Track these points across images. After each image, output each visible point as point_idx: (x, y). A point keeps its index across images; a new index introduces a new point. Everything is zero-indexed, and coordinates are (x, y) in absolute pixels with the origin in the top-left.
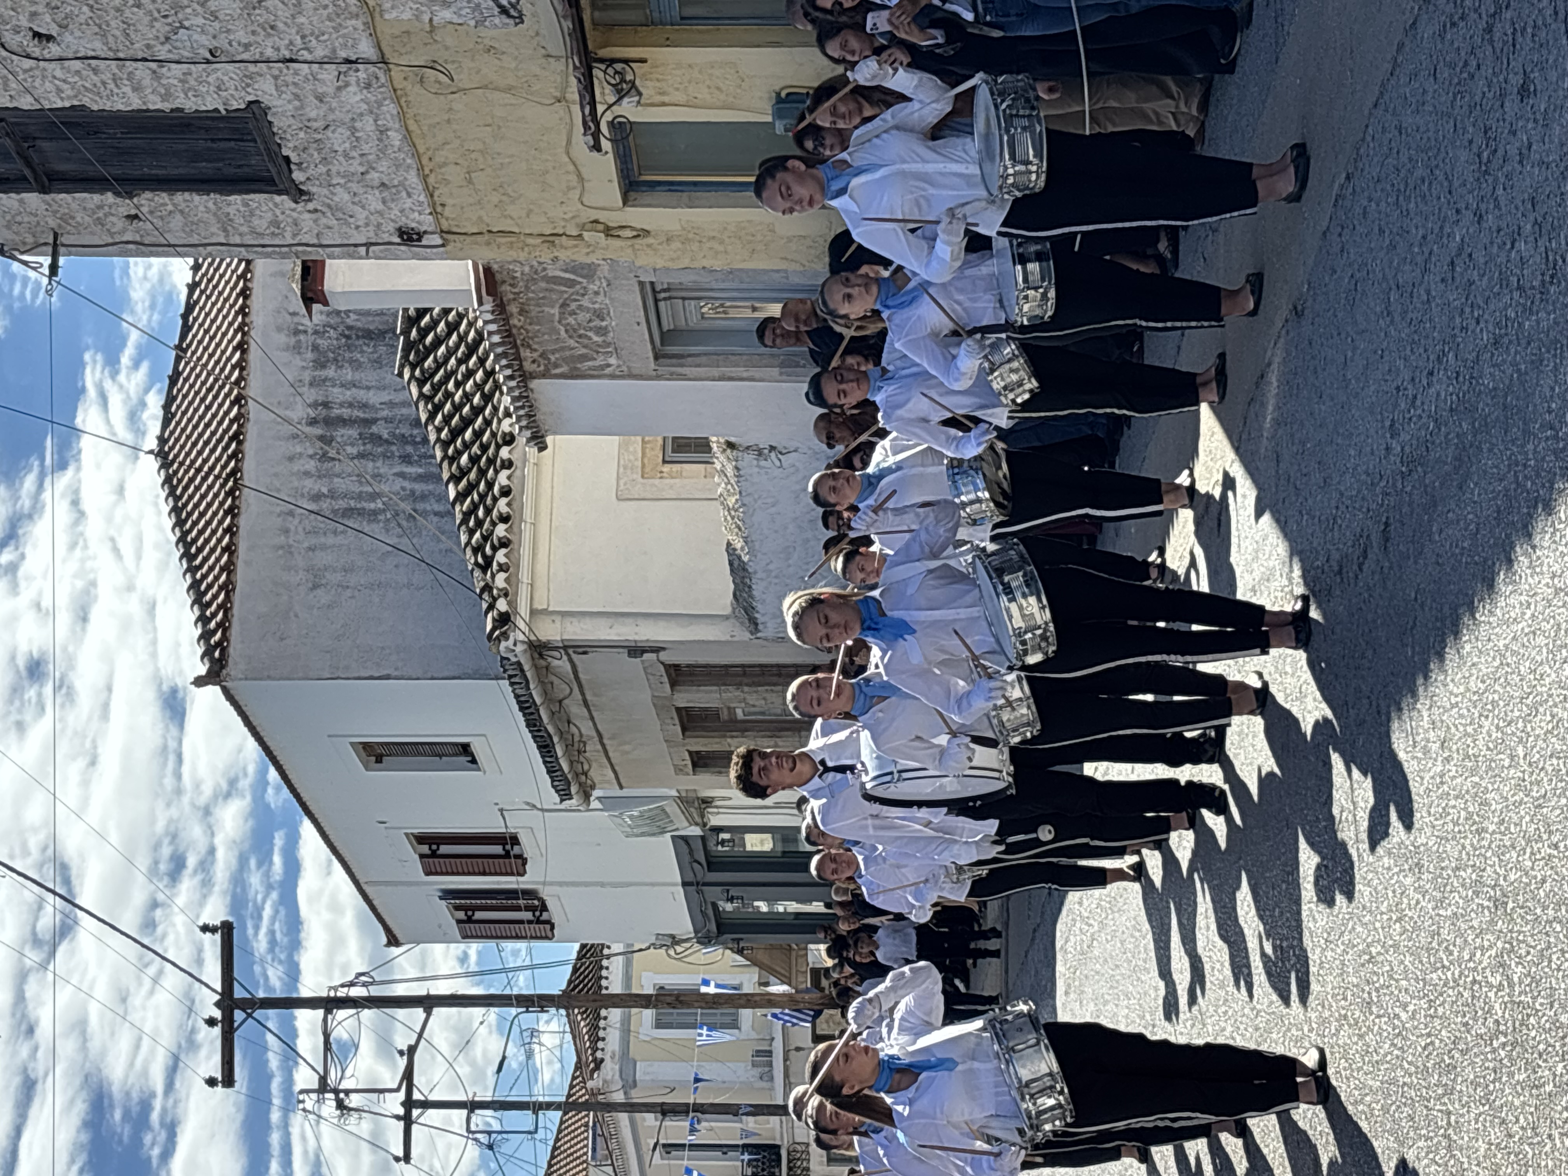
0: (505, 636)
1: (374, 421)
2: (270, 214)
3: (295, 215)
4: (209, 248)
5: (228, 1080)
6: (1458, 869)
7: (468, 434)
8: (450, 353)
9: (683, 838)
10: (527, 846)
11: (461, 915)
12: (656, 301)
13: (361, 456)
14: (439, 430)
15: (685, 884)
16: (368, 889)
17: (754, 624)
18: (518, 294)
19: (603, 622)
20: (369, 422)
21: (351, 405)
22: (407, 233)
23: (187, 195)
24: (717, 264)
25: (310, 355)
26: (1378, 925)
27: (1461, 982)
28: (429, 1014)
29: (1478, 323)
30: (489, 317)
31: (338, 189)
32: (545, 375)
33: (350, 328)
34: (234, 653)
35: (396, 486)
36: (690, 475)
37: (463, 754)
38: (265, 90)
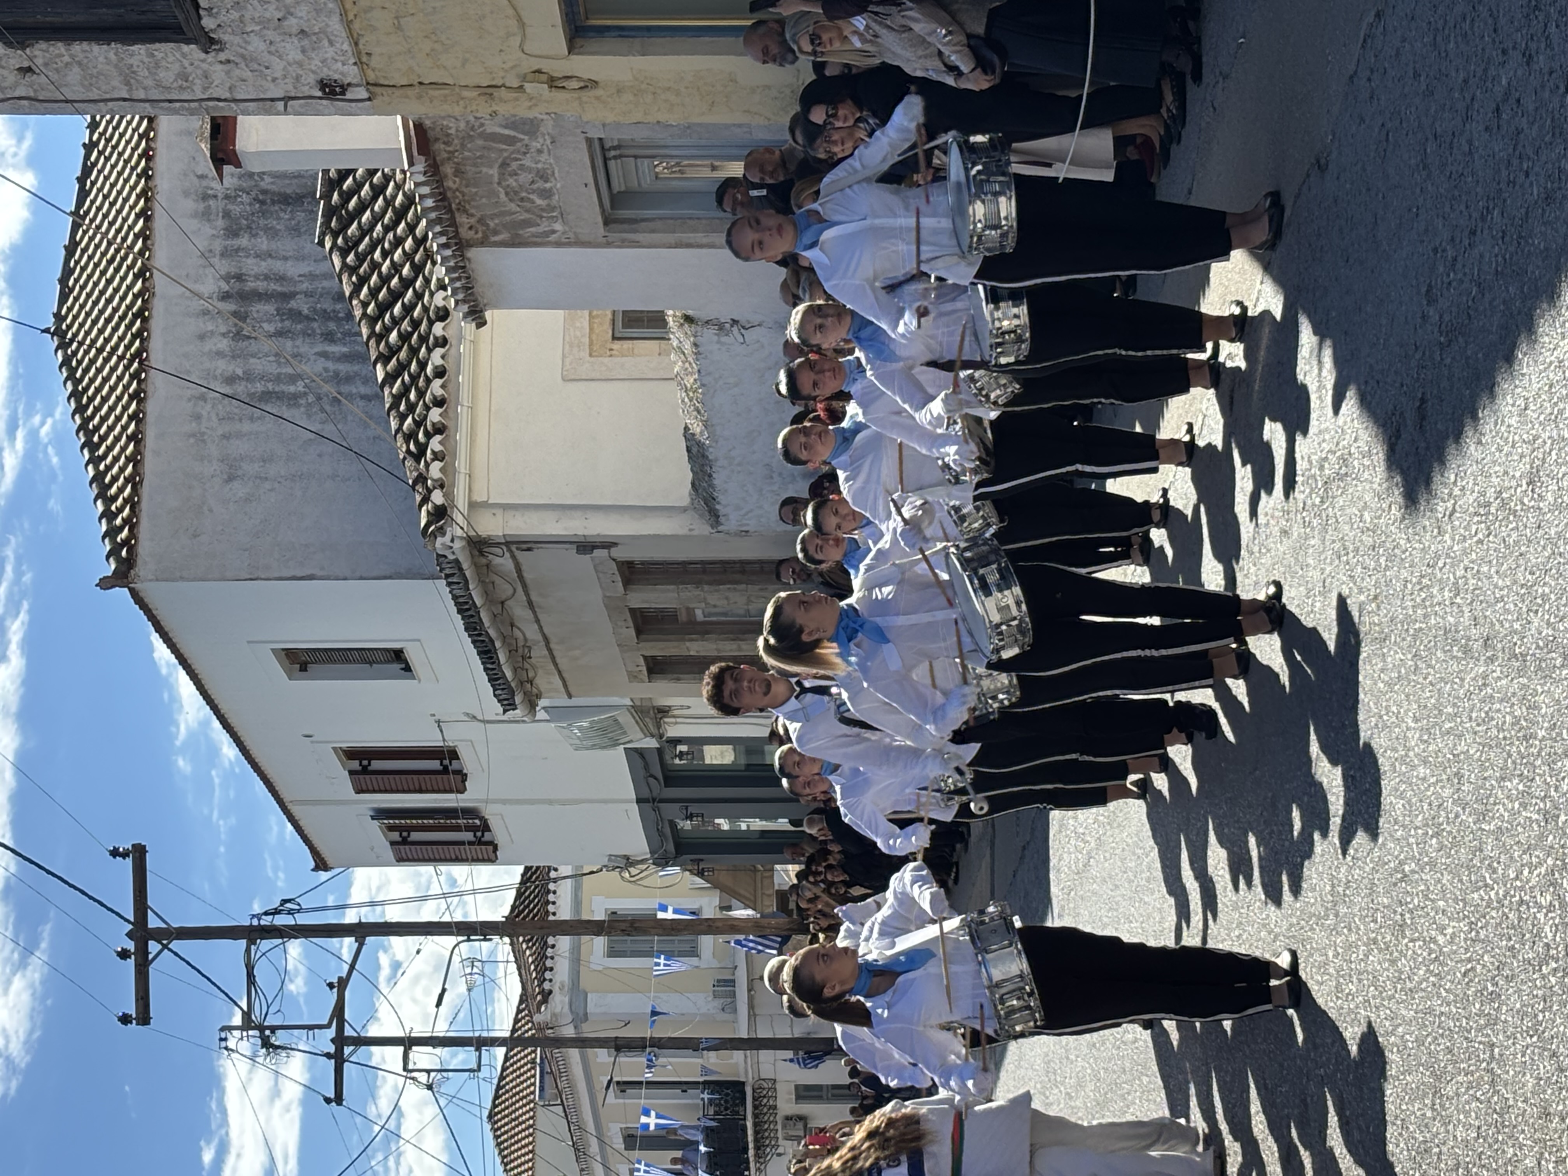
0: (441, 531)
1: (293, 295)
2: (177, 65)
3: (204, 66)
4: (110, 104)
5: (144, 1018)
6: (1503, 779)
7: (397, 309)
8: (377, 218)
9: (636, 750)
10: (468, 761)
11: (395, 836)
12: (605, 160)
13: (280, 334)
14: (365, 305)
15: (639, 801)
16: (293, 809)
17: (714, 516)
18: (452, 152)
19: (550, 516)
20: (287, 297)
21: (267, 278)
22: (330, 86)
23: (85, 45)
24: (673, 119)
25: (220, 223)
26: (1412, 840)
27: (1506, 902)
28: (361, 945)
29: (1527, 175)
30: (421, 178)
31: (253, 38)
32: (483, 242)
33: (264, 192)
34: (141, 551)
35: (318, 367)
36: (643, 353)
37: (396, 661)
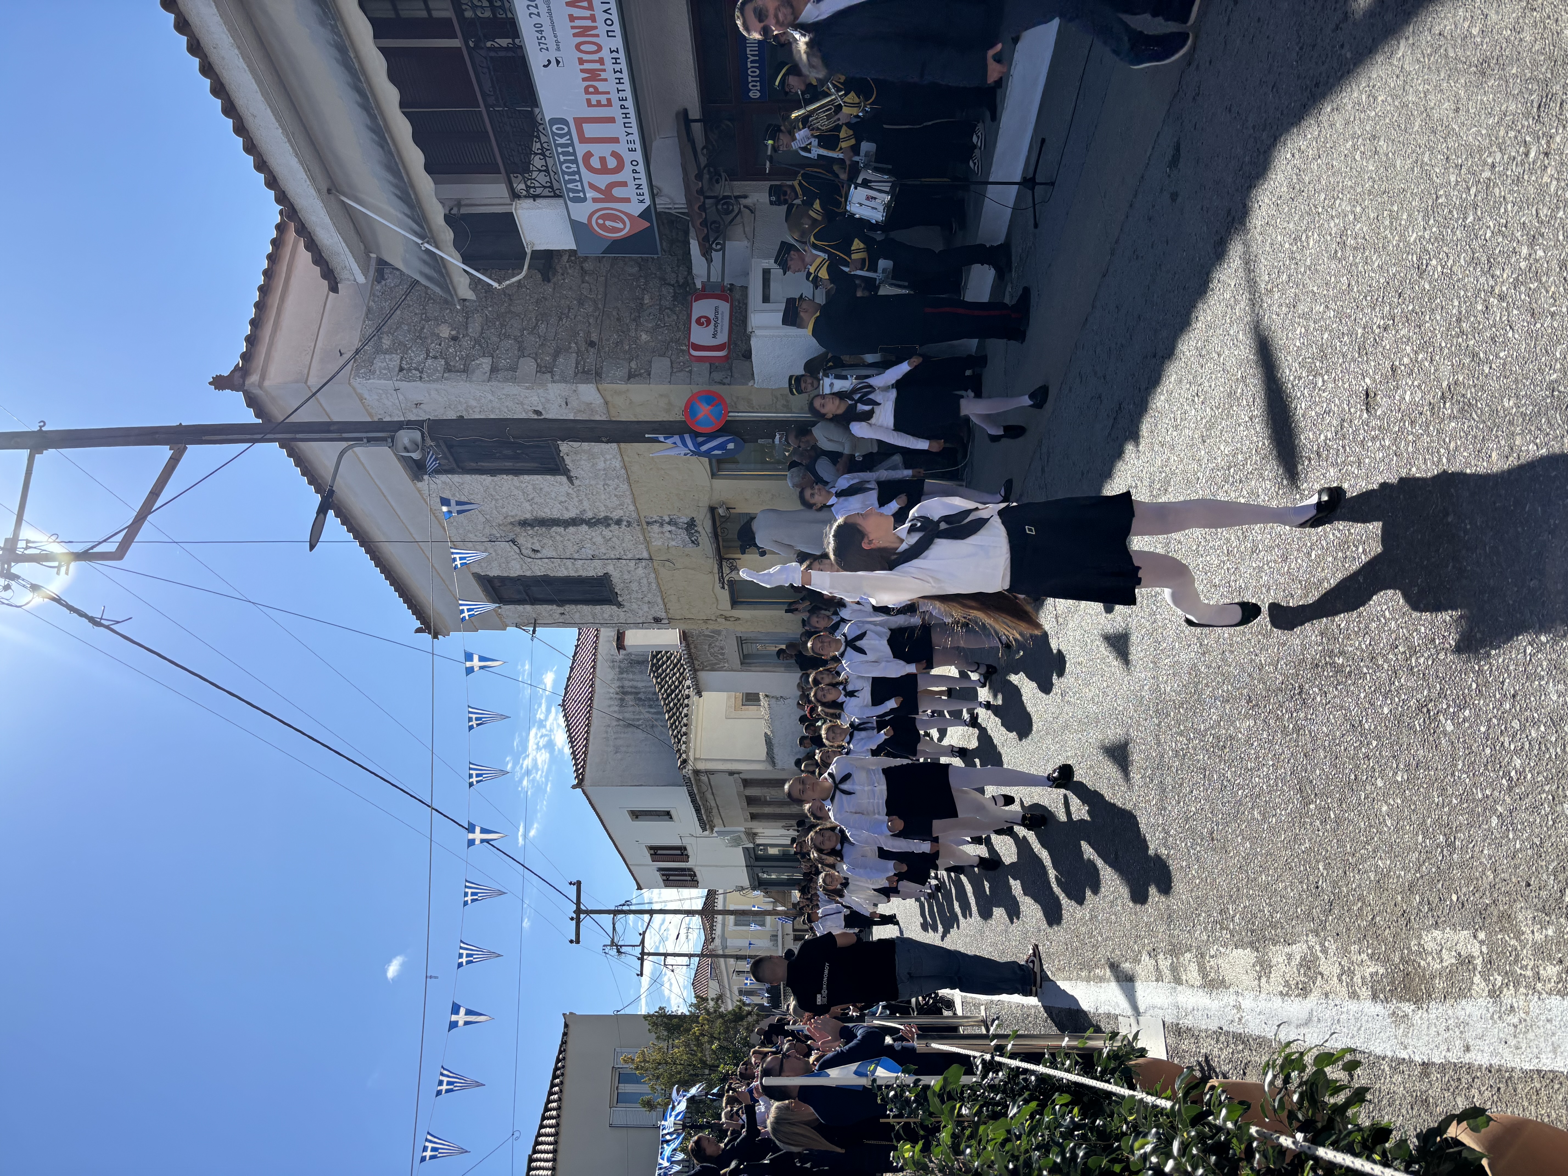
0: (685, 767)
1: (639, 693)
2: (609, 612)
3: (618, 613)
4: (586, 625)
5: (578, 941)
7: (673, 696)
8: (668, 667)
9: (746, 848)
10: (690, 851)
11: (665, 878)
12: (742, 643)
13: (635, 705)
14: (663, 695)
15: (746, 866)
16: (631, 868)
17: (773, 763)
18: (694, 641)
19: (721, 763)
20: (637, 693)
21: (631, 687)
22: (656, 620)
23: (581, 606)
24: (763, 630)
25: (617, 670)
28: (651, 917)
30: (684, 652)
31: (633, 604)
32: (702, 670)
33: (632, 659)
34: (586, 776)
35: (648, 716)
36: (752, 710)
37: (667, 815)
38: (610, 569)
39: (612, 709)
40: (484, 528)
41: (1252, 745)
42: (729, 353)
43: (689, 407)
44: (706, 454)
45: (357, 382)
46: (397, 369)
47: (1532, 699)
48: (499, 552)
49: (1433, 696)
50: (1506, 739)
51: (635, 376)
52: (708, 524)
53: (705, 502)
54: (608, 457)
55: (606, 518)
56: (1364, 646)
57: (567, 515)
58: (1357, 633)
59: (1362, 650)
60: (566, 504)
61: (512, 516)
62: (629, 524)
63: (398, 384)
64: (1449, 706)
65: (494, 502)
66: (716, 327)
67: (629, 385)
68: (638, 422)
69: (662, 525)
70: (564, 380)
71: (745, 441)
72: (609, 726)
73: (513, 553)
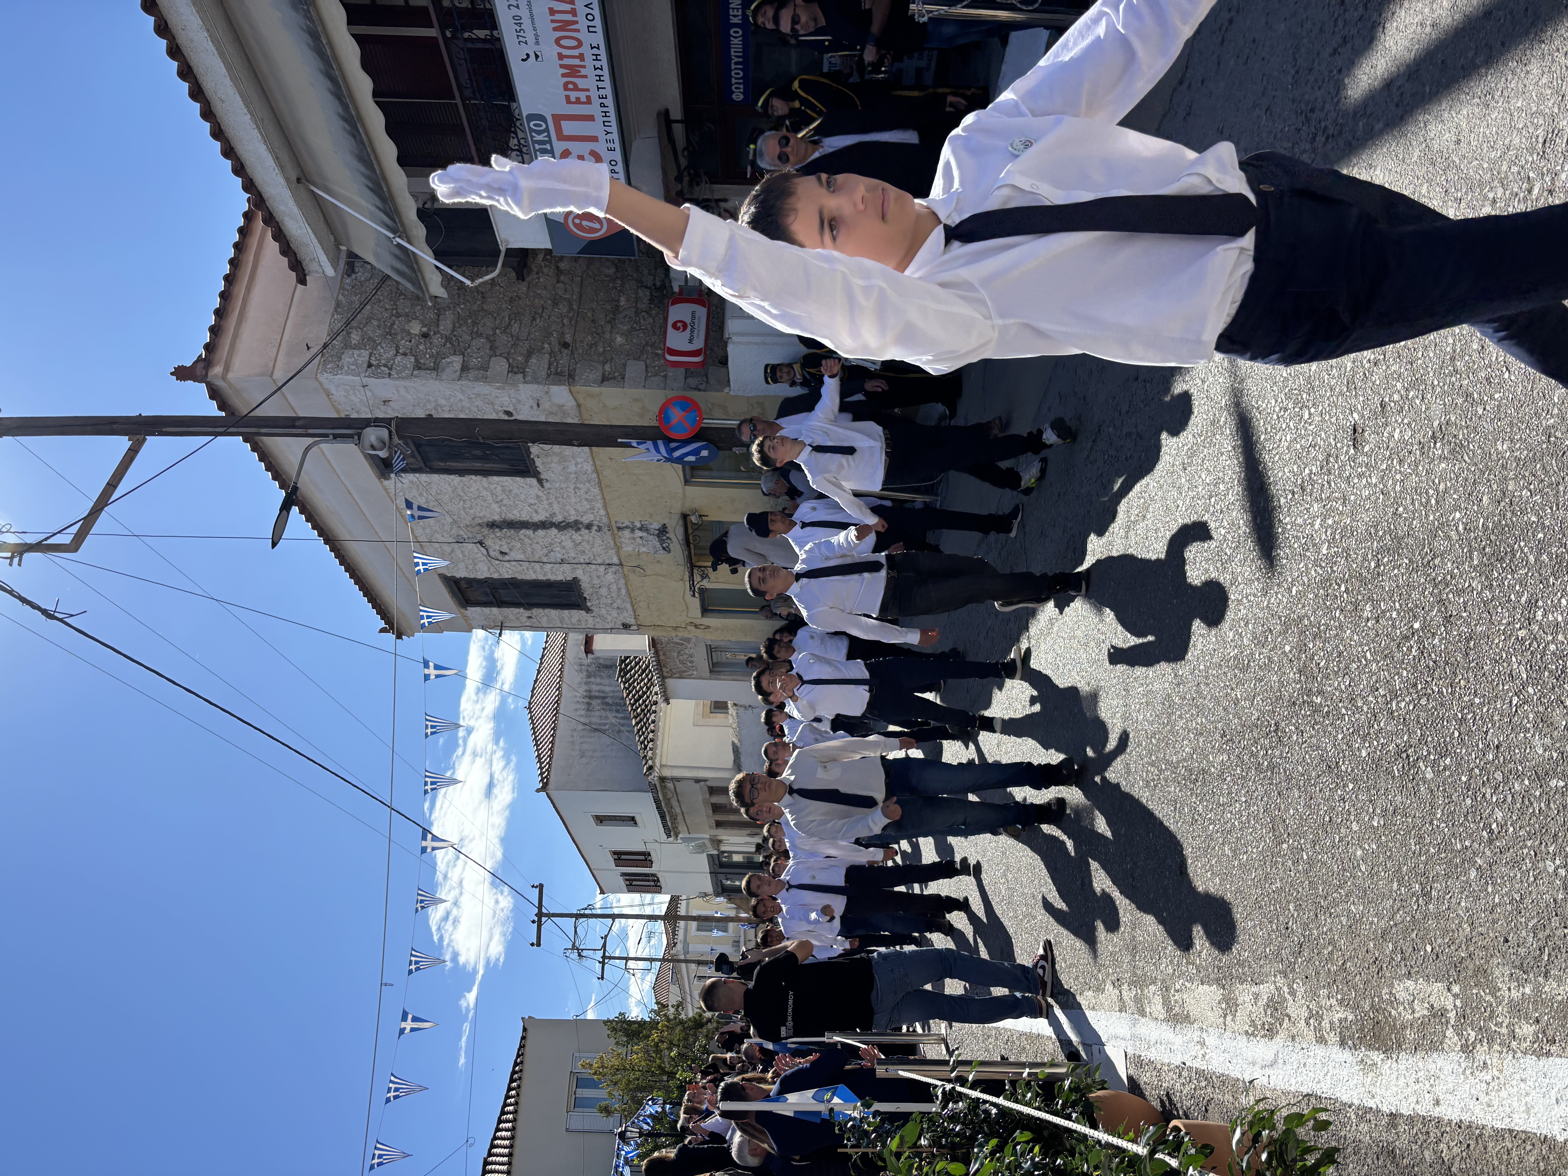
0: (650, 774)
1: (606, 697)
2: (577, 617)
3: (586, 618)
4: (554, 629)
5: (539, 944)
7: (641, 701)
8: (636, 672)
9: (710, 854)
10: (654, 857)
11: (628, 883)
12: (711, 652)
13: (602, 710)
14: (630, 700)
15: (710, 873)
16: (594, 871)
18: (663, 647)
19: (686, 770)
21: (599, 691)
22: (625, 625)
23: (549, 610)
24: (732, 639)
25: (585, 673)
28: (614, 921)
30: (652, 658)
31: (602, 609)
32: (671, 677)
33: (601, 663)
34: (551, 780)
35: (613, 721)
36: (719, 718)
37: (632, 820)
38: (579, 573)
39: (579, 713)
40: (451, 528)
41: (1225, 780)
42: (705, 359)
43: (663, 411)
44: (679, 460)
45: (324, 378)
46: (365, 365)
47: (1517, 751)
48: (467, 553)
49: (1413, 742)
50: (1489, 790)
51: (608, 379)
52: (680, 531)
53: (677, 508)
54: (579, 460)
55: (577, 522)
56: (1343, 687)
57: (536, 518)
58: (1336, 673)
59: (1342, 691)
60: (536, 507)
61: (481, 518)
62: (600, 529)
63: (366, 380)
64: (1429, 753)
65: (462, 503)
66: (692, 331)
67: (602, 388)
68: (611, 426)
69: (633, 531)
70: (536, 381)
71: (719, 448)
72: (575, 730)
73: (480, 555)
